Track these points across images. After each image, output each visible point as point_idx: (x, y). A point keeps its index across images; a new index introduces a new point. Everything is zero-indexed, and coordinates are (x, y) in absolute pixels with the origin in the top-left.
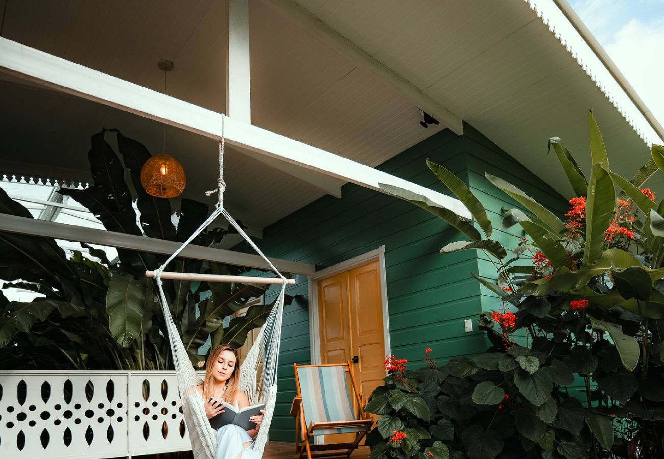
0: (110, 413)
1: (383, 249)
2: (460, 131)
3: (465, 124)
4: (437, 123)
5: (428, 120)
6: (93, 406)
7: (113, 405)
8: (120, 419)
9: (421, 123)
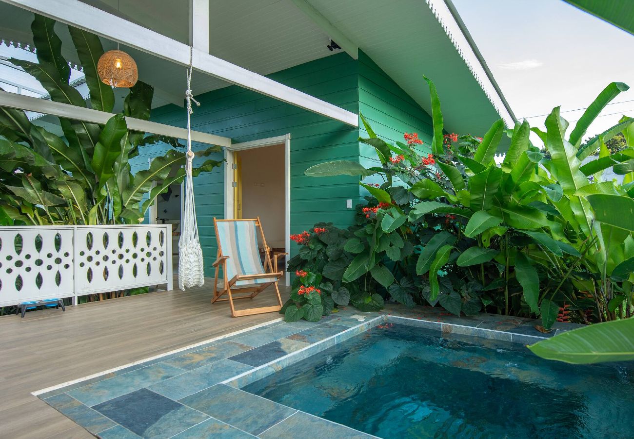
0: (58, 261)
1: (289, 136)
2: (355, 56)
3: (360, 51)
4: (340, 48)
5: (334, 45)
6: (42, 255)
7: (61, 255)
8: (67, 266)
9: (328, 46)
